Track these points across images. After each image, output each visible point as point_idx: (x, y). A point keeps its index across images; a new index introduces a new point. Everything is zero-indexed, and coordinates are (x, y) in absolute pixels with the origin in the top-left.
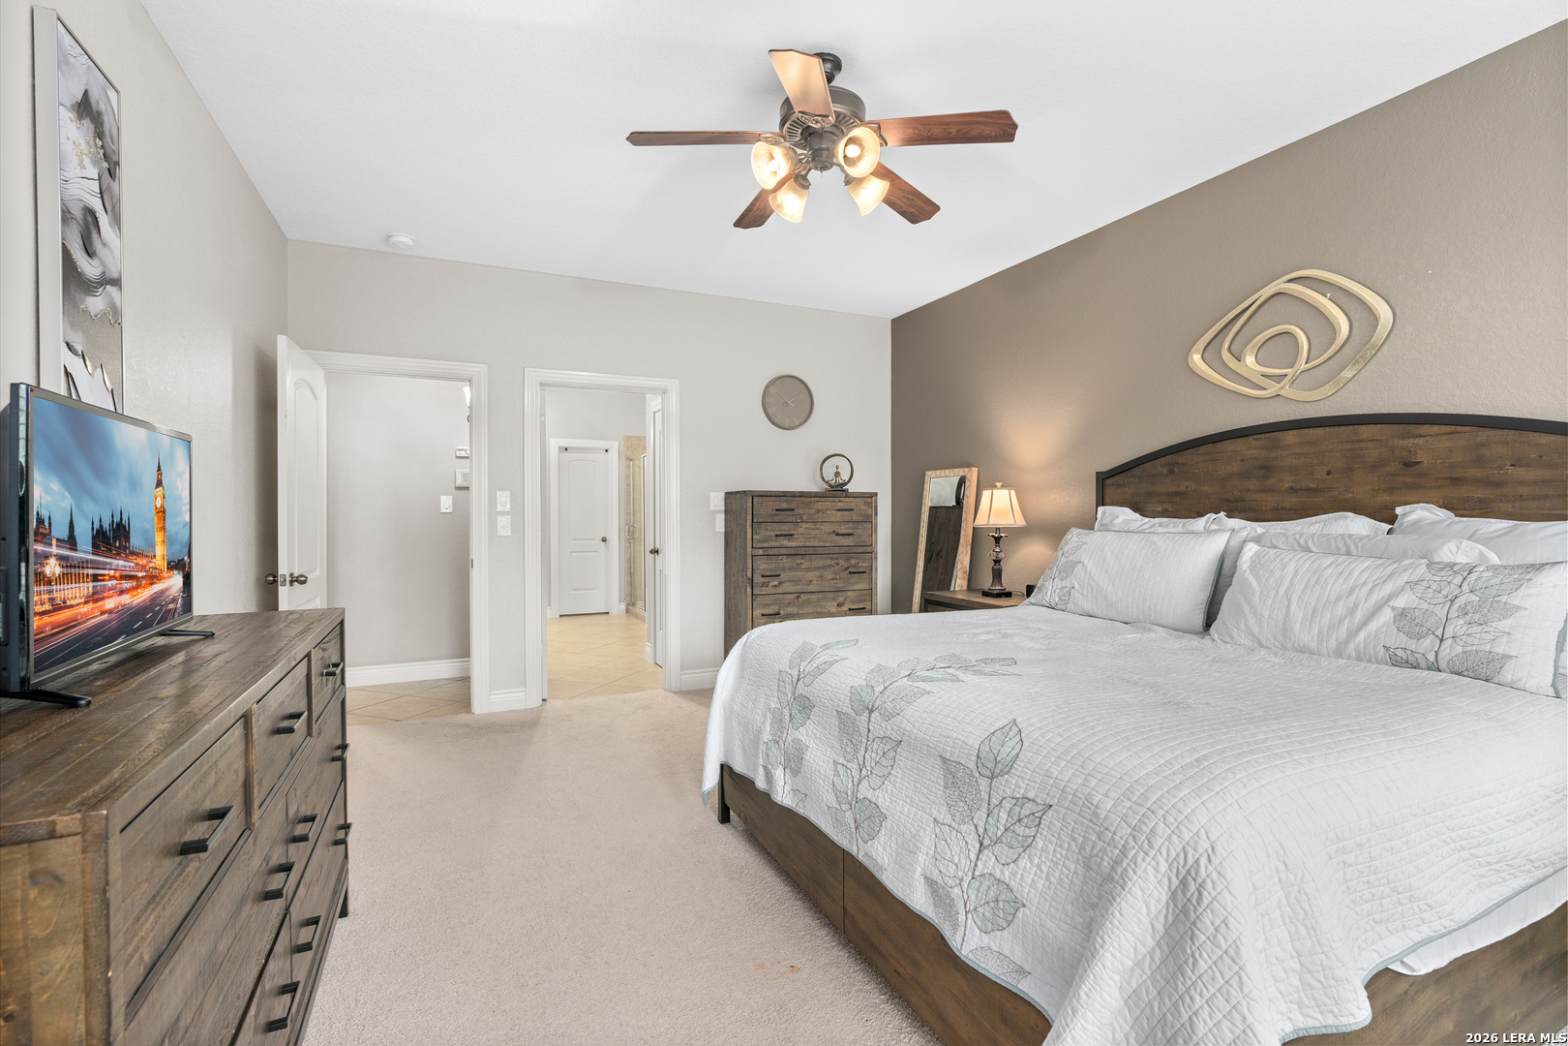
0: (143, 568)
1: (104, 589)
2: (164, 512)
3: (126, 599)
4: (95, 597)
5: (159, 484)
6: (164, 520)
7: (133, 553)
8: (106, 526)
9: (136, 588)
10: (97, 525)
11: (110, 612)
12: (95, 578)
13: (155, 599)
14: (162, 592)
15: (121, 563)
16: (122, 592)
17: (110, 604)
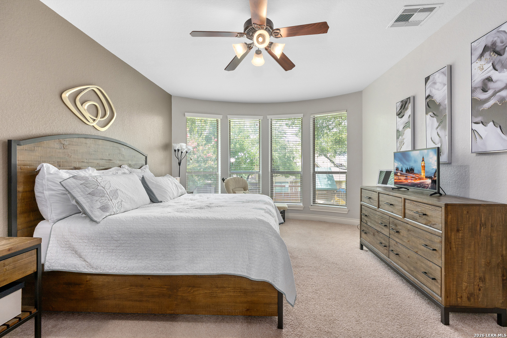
0: (418, 177)
1: (408, 179)
2: (425, 166)
3: (413, 181)
4: (406, 179)
5: (423, 161)
6: (425, 168)
7: (415, 174)
8: (409, 169)
9: (416, 180)
10: (407, 169)
11: (409, 182)
12: (406, 177)
13: (421, 183)
14: (423, 182)
15: (412, 175)
16: (412, 180)
17: (409, 181)
